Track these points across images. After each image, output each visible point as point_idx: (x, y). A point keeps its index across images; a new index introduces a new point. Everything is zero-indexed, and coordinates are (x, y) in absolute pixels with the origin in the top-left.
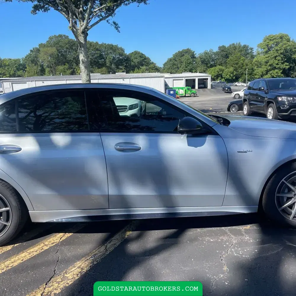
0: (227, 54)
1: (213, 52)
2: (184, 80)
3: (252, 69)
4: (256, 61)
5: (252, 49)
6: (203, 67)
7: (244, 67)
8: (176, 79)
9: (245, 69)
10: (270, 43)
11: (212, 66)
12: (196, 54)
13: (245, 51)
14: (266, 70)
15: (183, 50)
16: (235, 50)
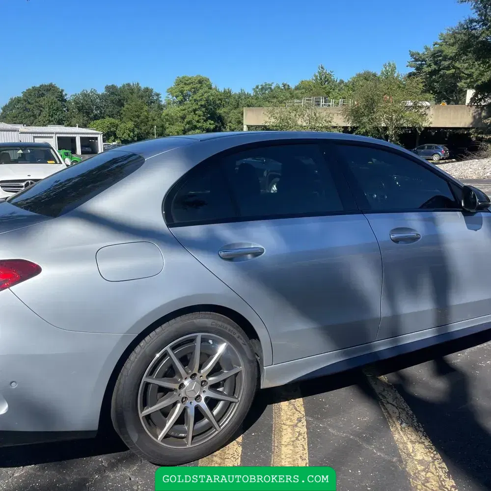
0: (120, 100)
1: (96, 95)
2: (54, 138)
3: (162, 126)
4: (167, 115)
5: (158, 95)
6: (83, 119)
7: (150, 123)
8: (38, 135)
9: (152, 126)
10: (185, 89)
11: (96, 118)
12: (66, 95)
13: (148, 97)
14: (183, 129)
15: (41, 86)
16: (132, 93)
